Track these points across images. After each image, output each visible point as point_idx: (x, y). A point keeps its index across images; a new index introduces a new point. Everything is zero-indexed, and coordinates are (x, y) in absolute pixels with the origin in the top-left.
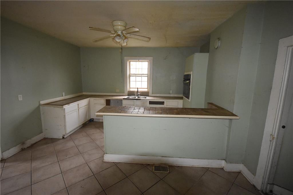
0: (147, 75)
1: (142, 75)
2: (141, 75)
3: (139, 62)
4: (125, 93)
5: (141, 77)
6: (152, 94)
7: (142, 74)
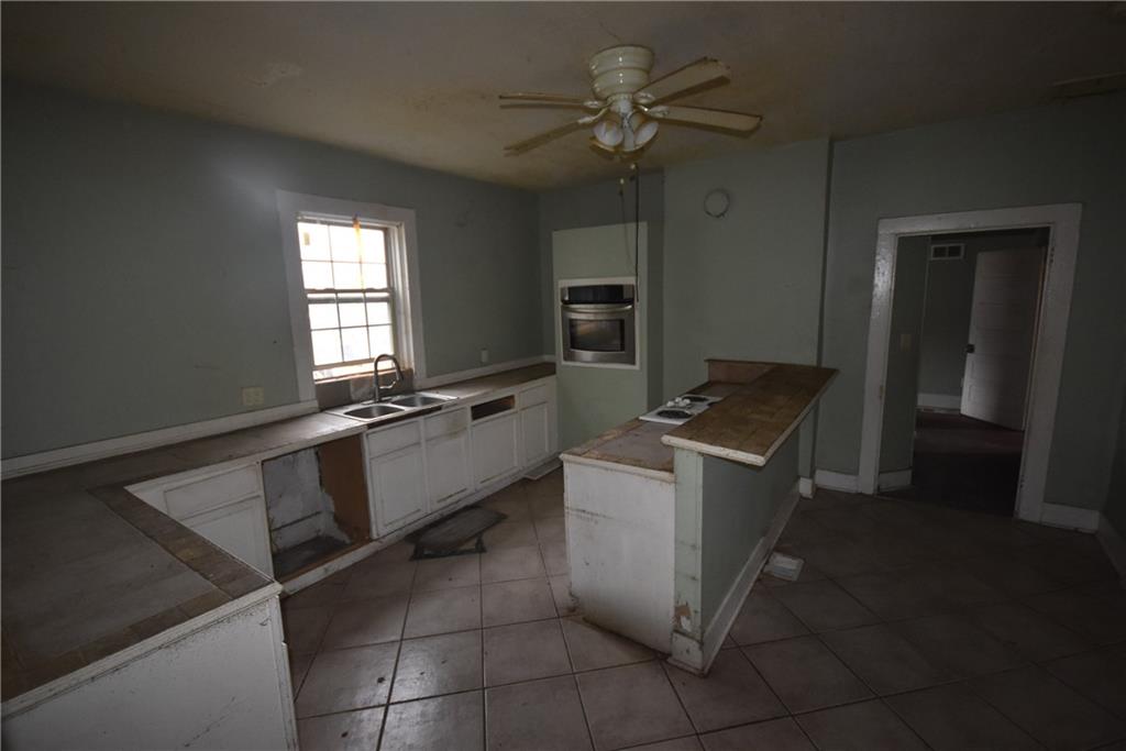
0: (385, 295)
1: (368, 295)
2: (363, 296)
3: (362, 227)
4: (302, 398)
5: (362, 305)
6: (429, 376)
7: (364, 291)
